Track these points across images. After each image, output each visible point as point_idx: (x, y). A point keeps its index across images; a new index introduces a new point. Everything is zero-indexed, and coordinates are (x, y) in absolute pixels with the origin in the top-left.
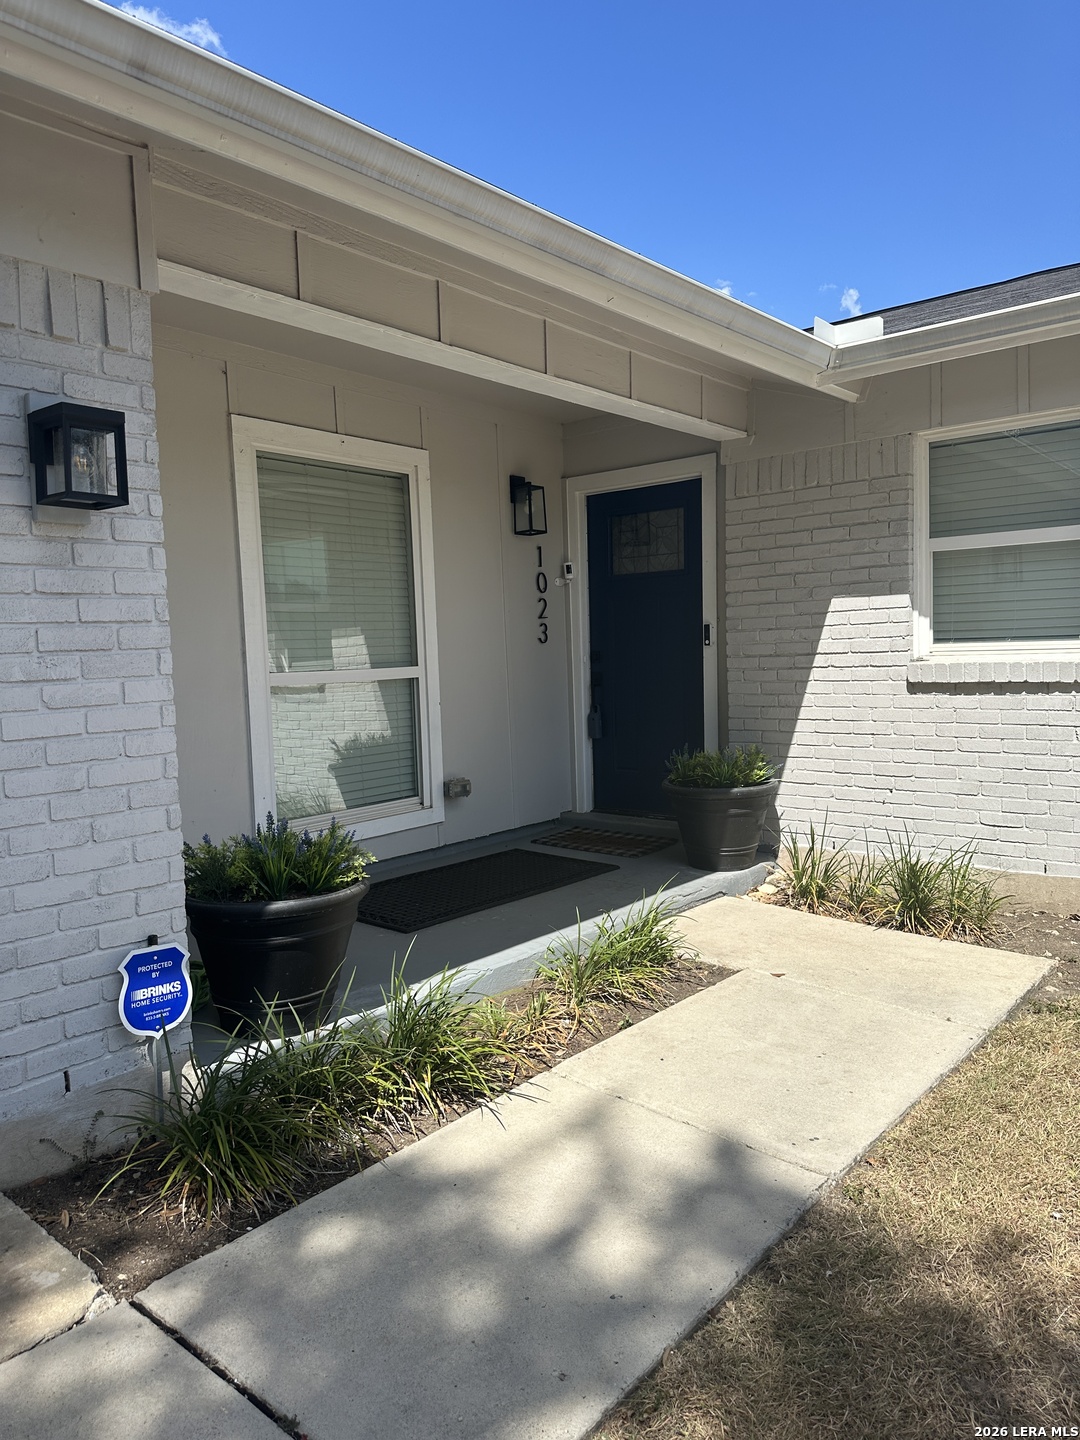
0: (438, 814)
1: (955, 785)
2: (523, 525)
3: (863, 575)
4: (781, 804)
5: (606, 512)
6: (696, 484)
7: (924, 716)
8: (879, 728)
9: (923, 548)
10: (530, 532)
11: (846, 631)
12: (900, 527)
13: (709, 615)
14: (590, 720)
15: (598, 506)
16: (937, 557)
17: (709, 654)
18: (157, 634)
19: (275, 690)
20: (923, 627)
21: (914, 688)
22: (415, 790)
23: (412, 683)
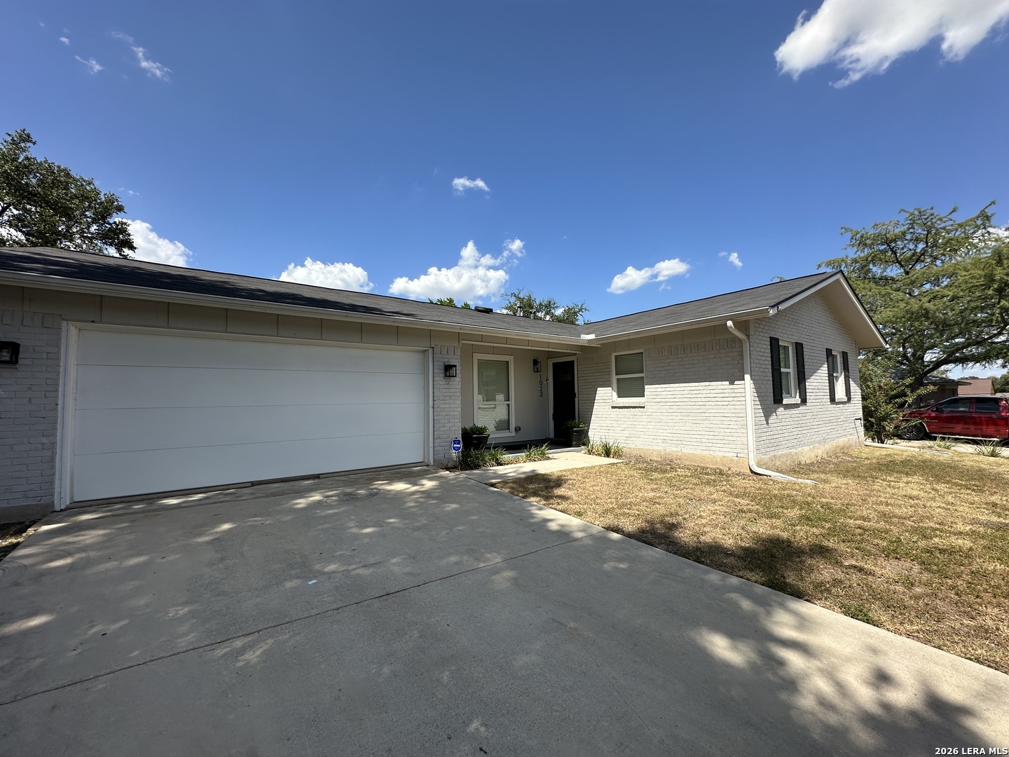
0: (513, 434)
1: (620, 428)
2: (536, 370)
3: (602, 383)
4: (590, 434)
5: (557, 367)
6: (573, 362)
7: (615, 413)
8: (607, 416)
9: (614, 378)
10: (537, 371)
11: (601, 395)
12: (609, 373)
13: (576, 391)
14: (553, 415)
15: (555, 365)
16: (618, 379)
17: (576, 399)
18: (459, 394)
19: (479, 408)
20: (615, 394)
21: (613, 407)
22: (509, 429)
23: (508, 405)
